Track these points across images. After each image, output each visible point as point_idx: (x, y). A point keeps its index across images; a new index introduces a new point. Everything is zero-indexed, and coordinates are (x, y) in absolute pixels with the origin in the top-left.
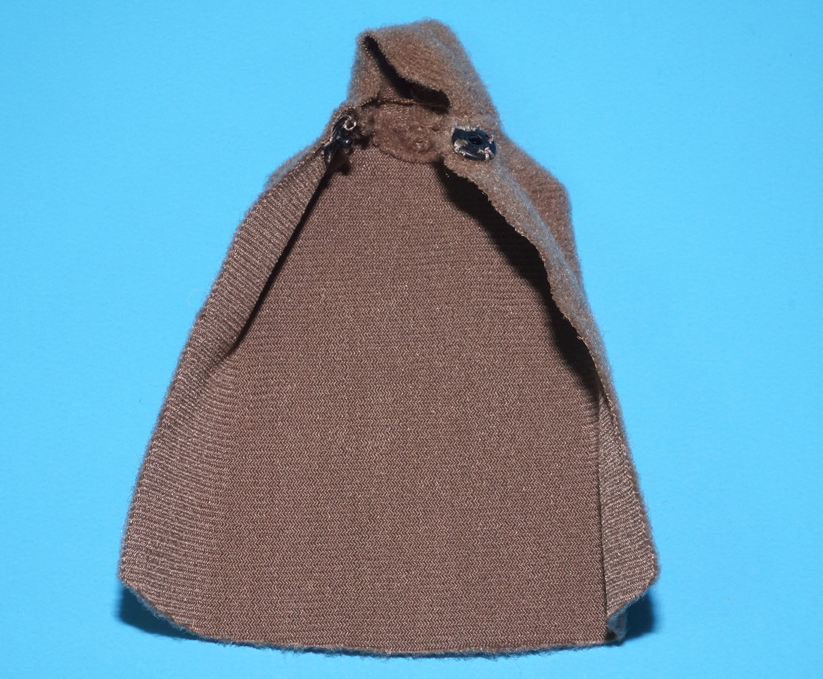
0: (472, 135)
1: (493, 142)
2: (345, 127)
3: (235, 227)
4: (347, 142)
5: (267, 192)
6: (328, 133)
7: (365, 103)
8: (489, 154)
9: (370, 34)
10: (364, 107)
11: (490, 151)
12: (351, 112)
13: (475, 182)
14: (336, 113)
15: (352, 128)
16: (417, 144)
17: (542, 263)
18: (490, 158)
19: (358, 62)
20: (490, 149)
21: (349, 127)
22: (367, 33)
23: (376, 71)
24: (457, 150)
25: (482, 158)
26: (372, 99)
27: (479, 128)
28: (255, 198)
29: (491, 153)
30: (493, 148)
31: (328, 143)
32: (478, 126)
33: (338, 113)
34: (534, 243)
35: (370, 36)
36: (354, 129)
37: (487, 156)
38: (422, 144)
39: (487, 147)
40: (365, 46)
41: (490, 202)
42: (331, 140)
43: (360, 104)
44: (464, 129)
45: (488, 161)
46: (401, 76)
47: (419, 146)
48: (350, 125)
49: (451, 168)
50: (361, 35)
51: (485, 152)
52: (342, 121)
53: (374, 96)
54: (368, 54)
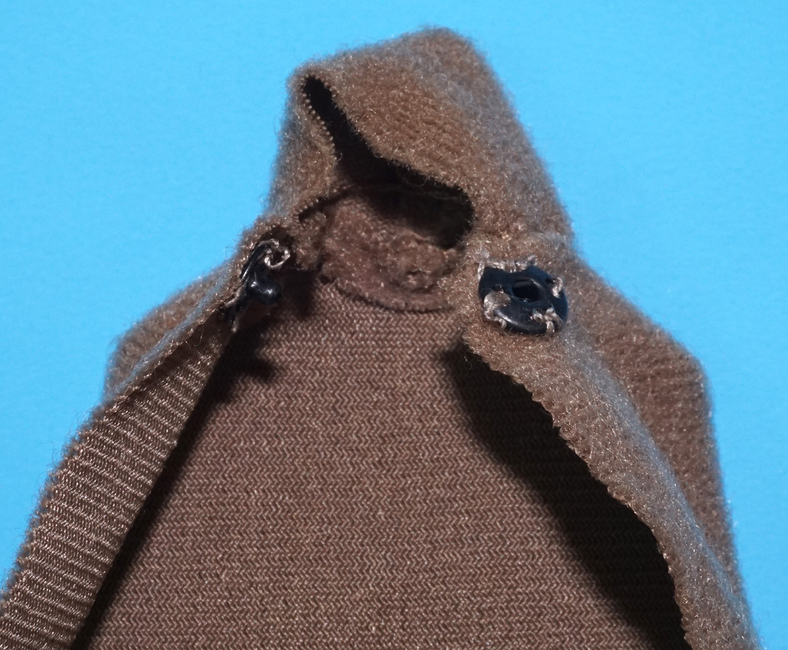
0: (518, 281)
1: (561, 293)
2: (267, 260)
3: (44, 477)
4: (270, 292)
5: (110, 405)
6: (231, 281)
7: (306, 207)
8: (554, 322)
9: (316, 71)
10: (304, 216)
11: (554, 315)
12: (278, 232)
13: (526, 387)
14: (247, 237)
15: (282, 263)
16: (410, 276)
17: (664, 564)
18: (557, 327)
19: (291, 126)
20: (557, 310)
21: (273, 262)
22: (309, 71)
23: (328, 144)
24: (490, 315)
25: (538, 331)
26: (320, 199)
27: (532, 262)
28: (85, 416)
29: (558, 320)
30: (561, 306)
31: (233, 301)
32: (530, 258)
33: (251, 239)
34: (648, 521)
35: (314, 77)
36: (283, 265)
37: (549, 324)
38: (418, 276)
39: (550, 307)
40: (305, 95)
41: (557, 429)
42: (238, 294)
43: (297, 210)
44: (502, 268)
45: (552, 336)
46: (378, 155)
47: (412, 281)
48: (277, 257)
49: (477, 351)
50: (297, 74)
51: (546, 317)
52: (259, 251)
53: (324, 193)
54: (310, 112)
